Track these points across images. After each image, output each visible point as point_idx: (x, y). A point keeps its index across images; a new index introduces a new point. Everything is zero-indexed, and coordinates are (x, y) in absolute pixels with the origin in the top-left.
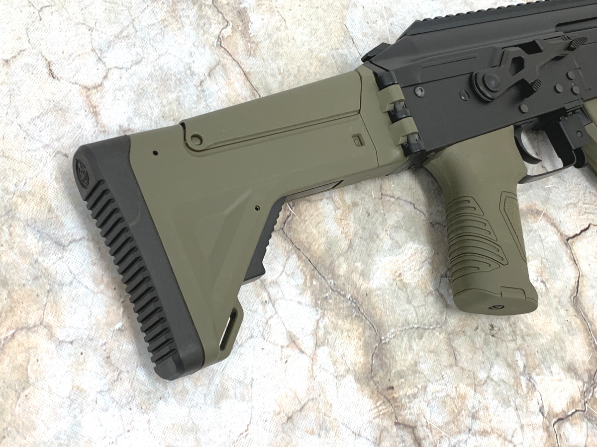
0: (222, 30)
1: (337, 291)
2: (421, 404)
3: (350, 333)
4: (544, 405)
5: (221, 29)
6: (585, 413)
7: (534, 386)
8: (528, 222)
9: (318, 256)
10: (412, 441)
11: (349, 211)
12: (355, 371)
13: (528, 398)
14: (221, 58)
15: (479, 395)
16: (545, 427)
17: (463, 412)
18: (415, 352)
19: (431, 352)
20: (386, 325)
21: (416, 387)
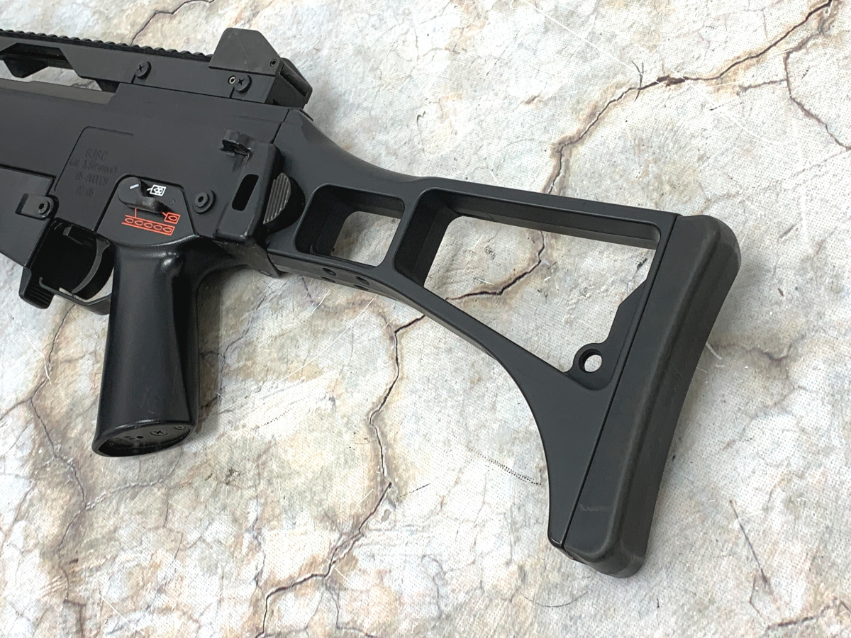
1: (59, 457)
2: (102, 578)
3: (54, 503)
4: (264, 570)
6: (327, 578)
7: (260, 544)
8: (342, 320)
9: (56, 421)
10: (75, 623)
12: (44, 545)
13: (244, 563)
15: (179, 562)
16: (254, 600)
17: (149, 585)
18: (120, 516)
19: (139, 513)
20: (99, 488)
21: (105, 557)
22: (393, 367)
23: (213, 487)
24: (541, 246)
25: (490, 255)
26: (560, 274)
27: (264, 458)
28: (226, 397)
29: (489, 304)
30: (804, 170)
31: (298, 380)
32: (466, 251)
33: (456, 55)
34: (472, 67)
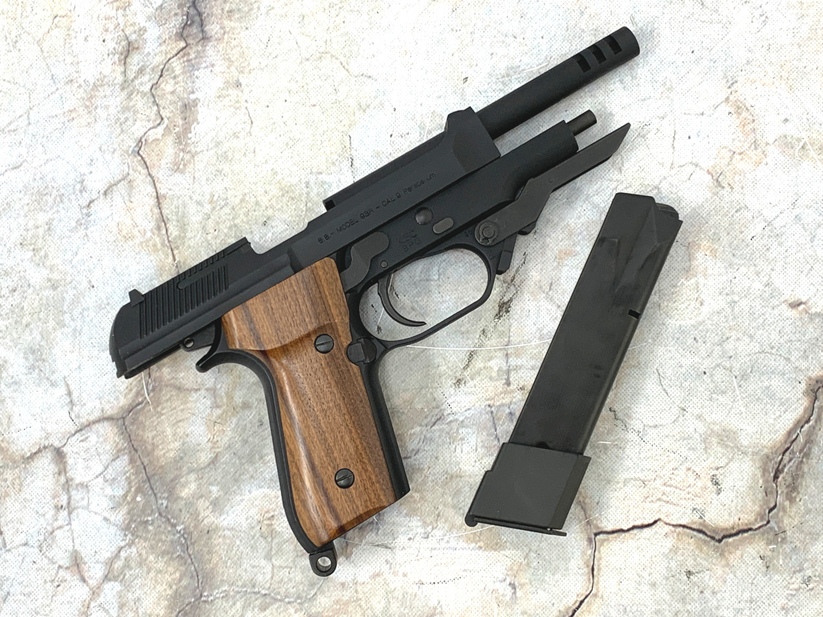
0: (149, 130)
1: (165, 517)
3: (160, 576)
5: (149, 128)
9: (160, 465)
11: (232, 413)
14: (131, 170)
20: (219, 579)
22: (586, 578)
24: (773, 504)
25: (715, 487)
26: (787, 548)
28: (385, 527)
29: (705, 548)
31: (474, 544)
32: (689, 469)
33: (720, 188)
34: (735, 217)
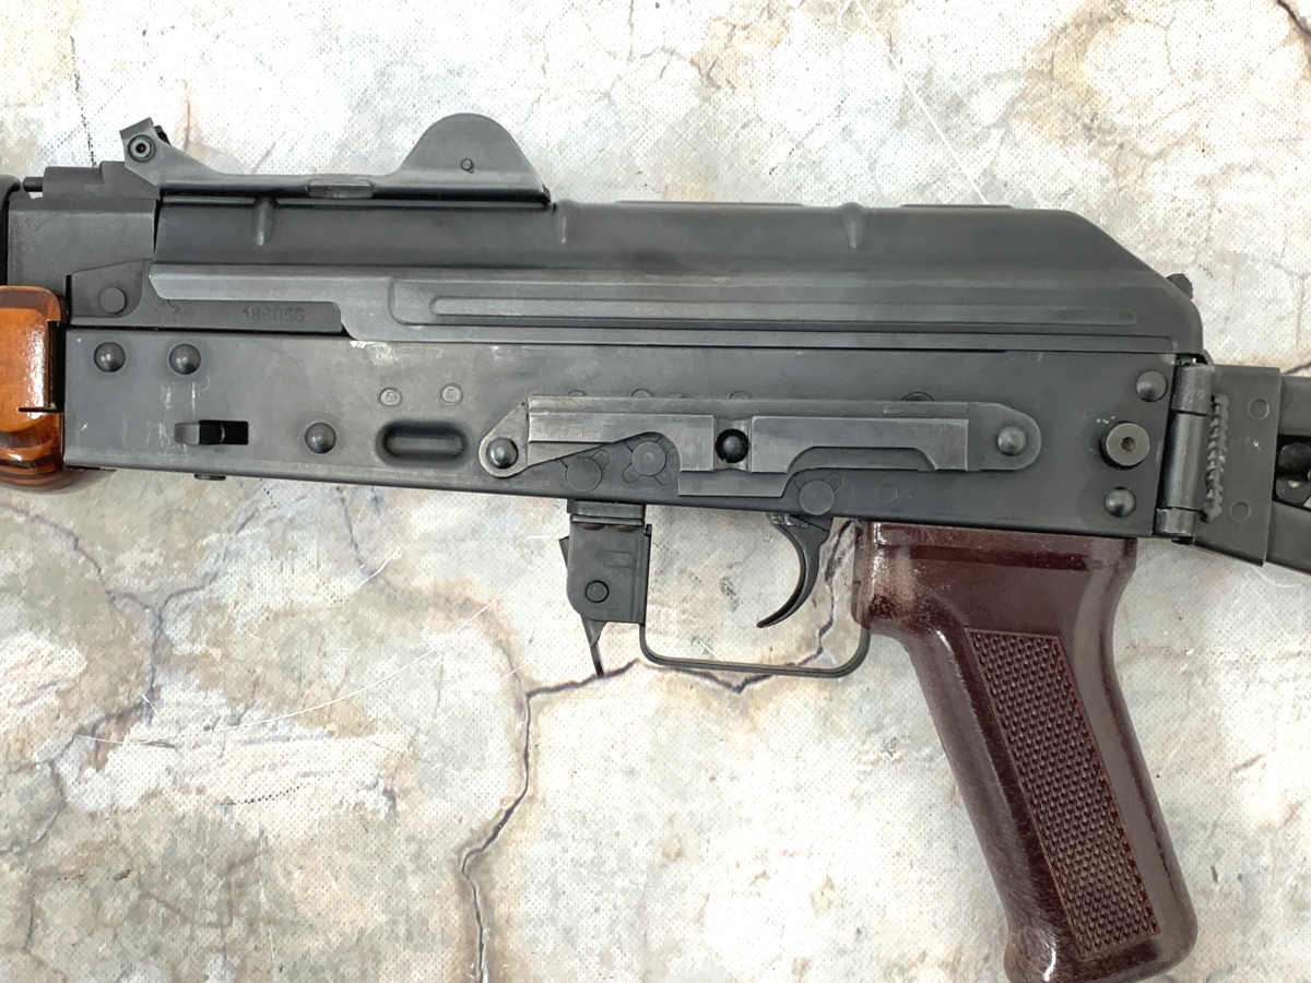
22: (513, 769)
23: (132, 899)
24: (828, 619)
25: (729, 598)
27: (241, 873)
28: (163, 710)
29: (715, 703)
30: (1299, 654)
31: (321, 728)
32: (682, 571)
33: (712, 89)
34: (741, 138)
